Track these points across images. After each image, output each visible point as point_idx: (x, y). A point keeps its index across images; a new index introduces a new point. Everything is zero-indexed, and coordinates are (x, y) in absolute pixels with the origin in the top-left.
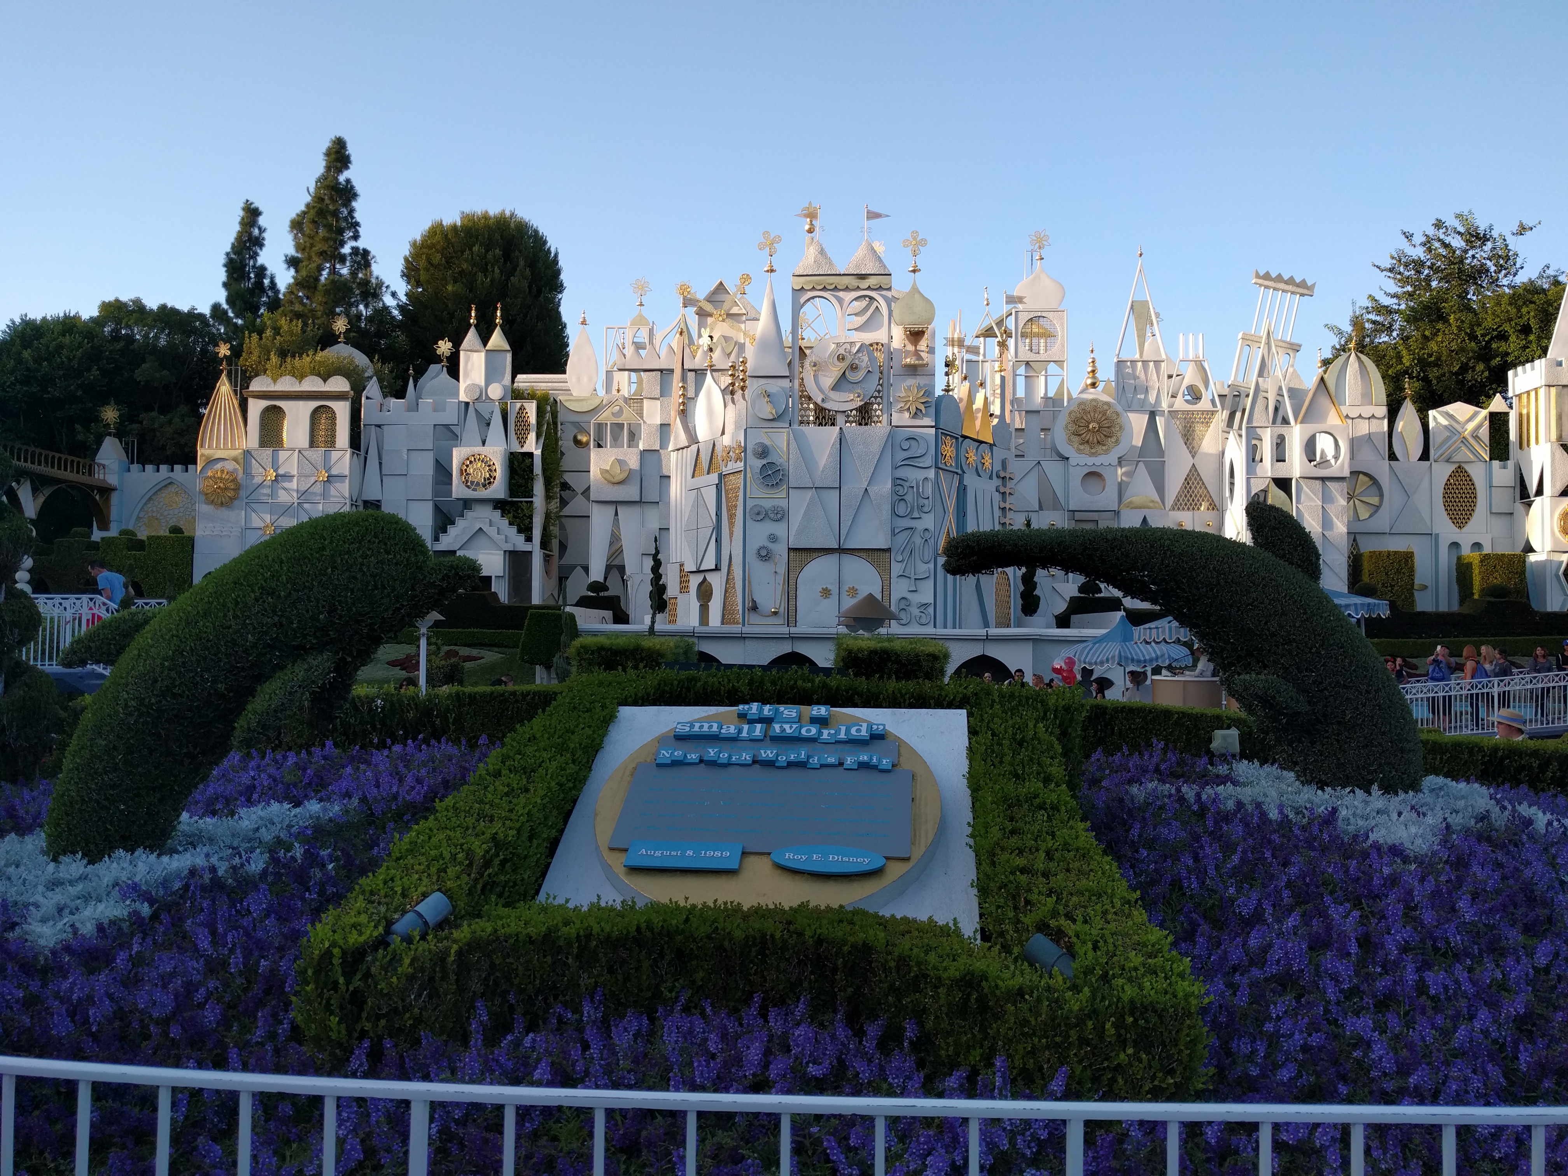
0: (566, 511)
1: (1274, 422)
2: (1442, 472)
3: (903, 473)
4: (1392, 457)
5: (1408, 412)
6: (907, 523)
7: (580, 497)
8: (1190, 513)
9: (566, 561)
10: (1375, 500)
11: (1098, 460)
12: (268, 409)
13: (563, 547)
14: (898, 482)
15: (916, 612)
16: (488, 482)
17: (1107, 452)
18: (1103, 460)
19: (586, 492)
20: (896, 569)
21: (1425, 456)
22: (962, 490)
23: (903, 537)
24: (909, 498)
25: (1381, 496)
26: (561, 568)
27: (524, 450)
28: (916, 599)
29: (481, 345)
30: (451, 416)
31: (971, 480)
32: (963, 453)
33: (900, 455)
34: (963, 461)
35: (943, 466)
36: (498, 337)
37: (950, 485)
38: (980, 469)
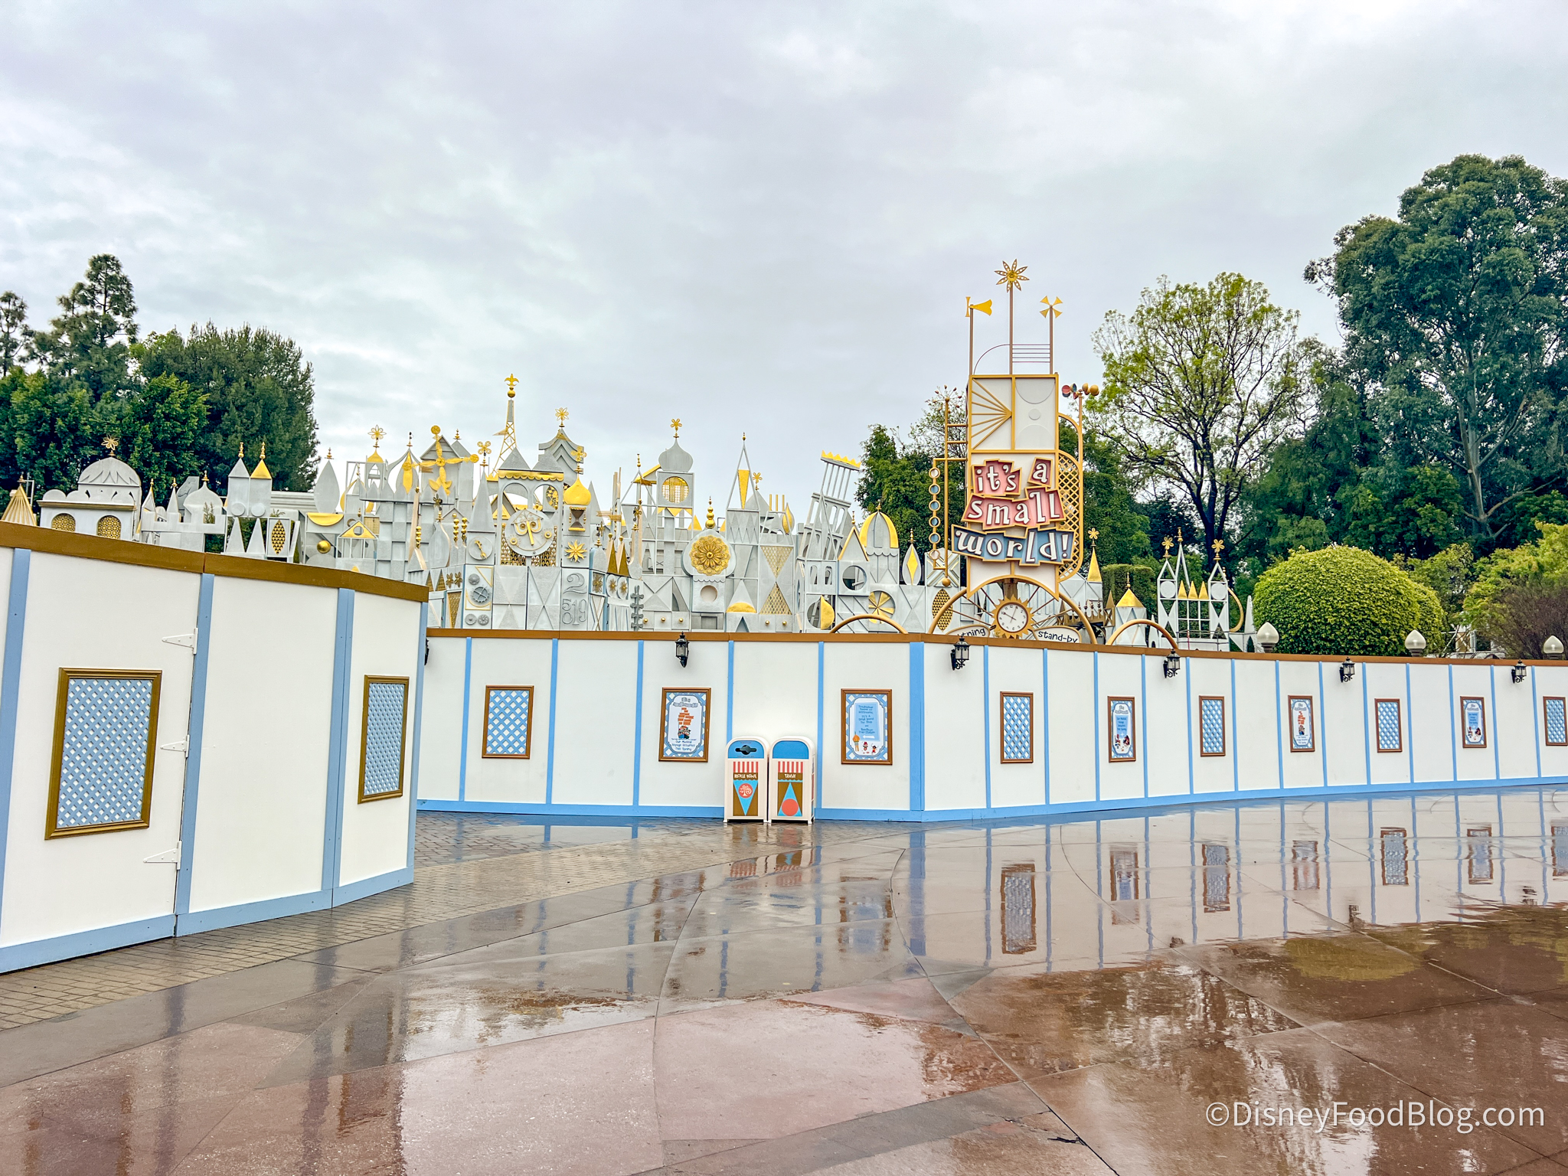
1: (824, 558)
2: (932, 593)
3: (566, 596)
4: (902, 583)
5: (912, 552)
8: (773, 615)
10: (891, 611)
11: (712, 578)
12: (61, 516)
14: (565, 603)
17: (718, 573)
18: (719, 577)
21: (922, 583)
22: (606, 606)
24: (571, 612)
25: (894, 607)
27: (279, 556)
29: (248, 476)
30: (219, 528)
31: (613, 601)
32: (608, 584)
33: (566, 586)
34: (608, 589)
35: (594, 593)
36: (262, 469)
37: (599, 603)
38: (619, 592)
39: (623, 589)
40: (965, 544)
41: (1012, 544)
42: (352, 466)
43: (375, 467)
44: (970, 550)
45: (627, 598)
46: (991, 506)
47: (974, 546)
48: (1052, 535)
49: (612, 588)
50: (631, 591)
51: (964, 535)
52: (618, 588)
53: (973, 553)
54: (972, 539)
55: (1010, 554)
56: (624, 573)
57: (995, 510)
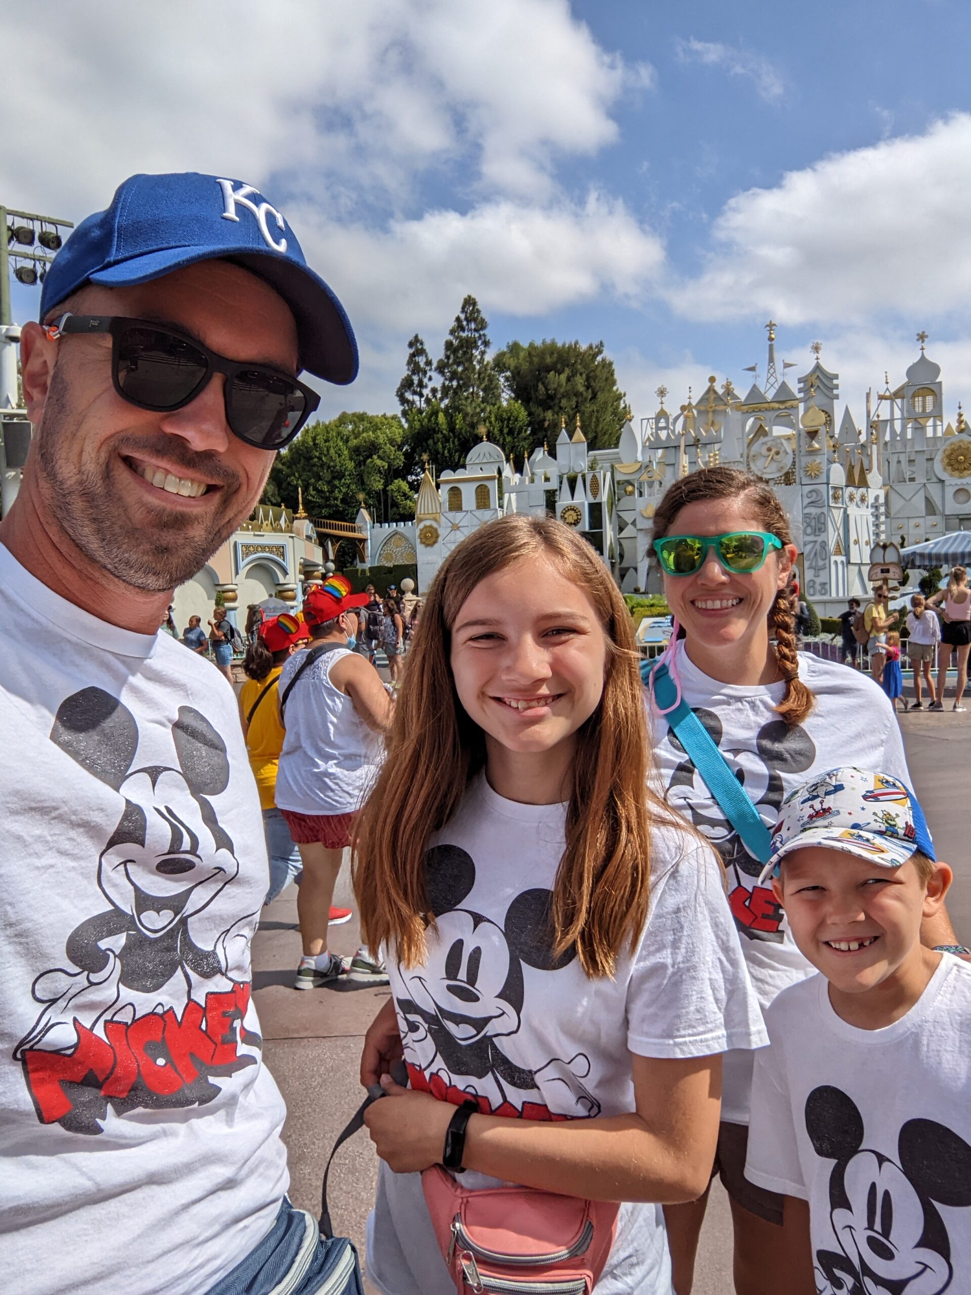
0: (623, 535)
3: (807, 511)
6: (812, 538)
7: (630, 527)
9: (624, 565)
12: (452, 489)
13: (622, 556)
14: (806, 516)
15: (818, 587)
16: (576, 523)
19: (634, 523)
20: (807, 564)
22: (846, 517)
23: (809, 547)
24: (813, 524)
26: (621, 569)
27: (597, 501)
28: (818, 580)
29: (568, 440)
30: (553, 485)
31: (852, 510)
32: (846, 495)
33: (807, 501)
34: (847, 500)
35: (833, 505)
36: (579, 434)
37: (838, 515)
38: (859, 503)
39: (863, 500)
42: (645, 422)
43: (662, 420)
45: (867, 507)
49: (851, 499)
50: (871, 500)
52: (857, 498)
56: (864, 483)
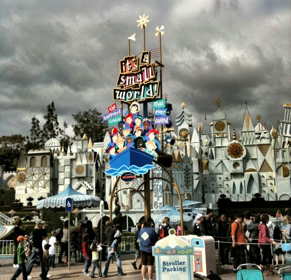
3: (154, 172)
6: (156, 183)
8: (264, 173)
11: (237, 159)
15: (159, 205)
20: (154, 194)
27: (91, 164)
28: (159, 202)
31: (175, 172)
32: (172, 165)
34: (172, 167)
38: (178, 169)
39: (180, 167)
40: (119, 96)
41: (136, 92)
44: (121, 98)
46: (128, 78)
47: (122, 97)
48: (151, 86)
49: (174, 167)
50: (184, 167)
51: (119, 92)
53: (122, 99)
54: (121, 93)
55: (135, 96)
56: (180, 160)
57: (129, 79)
